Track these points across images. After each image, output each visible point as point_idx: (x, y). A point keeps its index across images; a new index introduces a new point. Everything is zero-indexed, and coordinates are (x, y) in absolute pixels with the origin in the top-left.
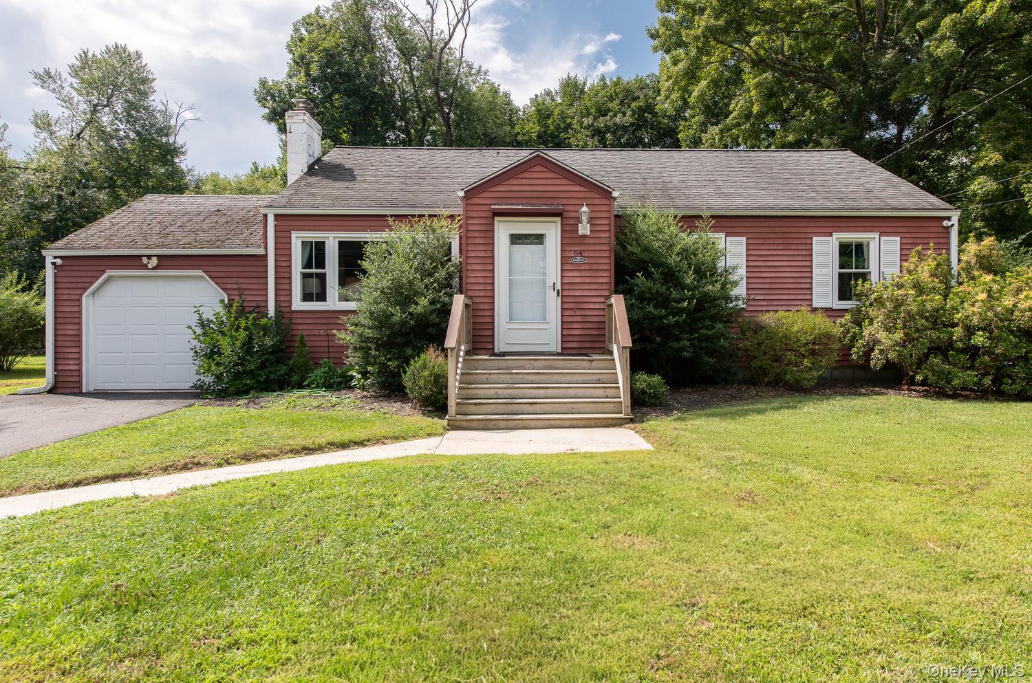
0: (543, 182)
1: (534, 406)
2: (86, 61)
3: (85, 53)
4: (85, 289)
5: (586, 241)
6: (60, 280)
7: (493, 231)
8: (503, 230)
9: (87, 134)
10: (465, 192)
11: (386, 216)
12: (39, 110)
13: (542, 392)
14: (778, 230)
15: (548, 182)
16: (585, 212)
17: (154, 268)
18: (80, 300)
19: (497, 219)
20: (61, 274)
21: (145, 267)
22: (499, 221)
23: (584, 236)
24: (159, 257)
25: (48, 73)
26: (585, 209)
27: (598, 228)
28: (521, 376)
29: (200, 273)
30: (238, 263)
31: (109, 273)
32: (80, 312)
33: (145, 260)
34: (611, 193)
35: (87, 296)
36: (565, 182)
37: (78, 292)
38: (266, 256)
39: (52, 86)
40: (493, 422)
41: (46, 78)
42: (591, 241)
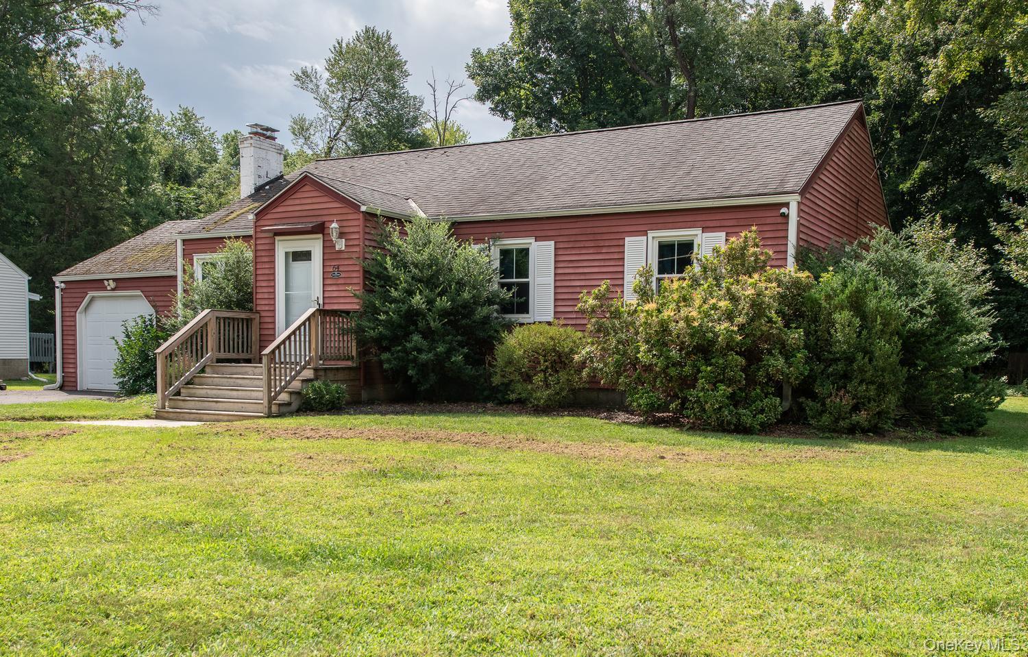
0: (309, 201)
1: (218, 404)
2: (341, 53)
3: (339, 43)
4: (78, 307)
5: (343, 256)
6: (65, 300)
7: (274, 249)
8: (283, 247)
9: (342, 135)
10: (256, 215)
11: (225, 238)
12: (295, 115)
13: (235, 393)
14: (589, 231)
15: (314, 200)
16: (336, 228)
17: (113, 290)
18: (75, 316)
19: (277, 238)
20: (65, 295)
21: (105, 289)
22: (279, 241)
23: (340, 252)
24: (114, 280)
25: (304, 72)
26: (334, 225)
27: (351, 243)
28: (232, 380)
29: (139, 293)
30: (162, 284)
31: (91, 294)
32: (75, 326)
33: (106, 282)
34: (360, 206)
35: (79, 313)
36: (326, 199)
37: (74, 310)
38: (176, 277)
39: (310, 86)
40: (182, 415)
41: (304, 78)
42: (346, 256)
